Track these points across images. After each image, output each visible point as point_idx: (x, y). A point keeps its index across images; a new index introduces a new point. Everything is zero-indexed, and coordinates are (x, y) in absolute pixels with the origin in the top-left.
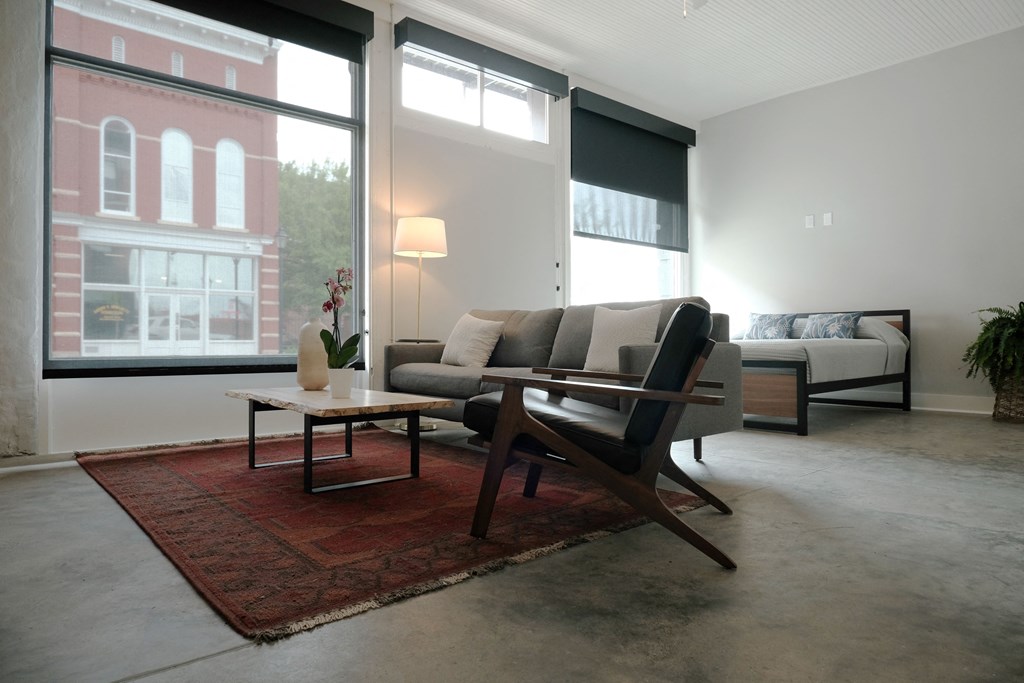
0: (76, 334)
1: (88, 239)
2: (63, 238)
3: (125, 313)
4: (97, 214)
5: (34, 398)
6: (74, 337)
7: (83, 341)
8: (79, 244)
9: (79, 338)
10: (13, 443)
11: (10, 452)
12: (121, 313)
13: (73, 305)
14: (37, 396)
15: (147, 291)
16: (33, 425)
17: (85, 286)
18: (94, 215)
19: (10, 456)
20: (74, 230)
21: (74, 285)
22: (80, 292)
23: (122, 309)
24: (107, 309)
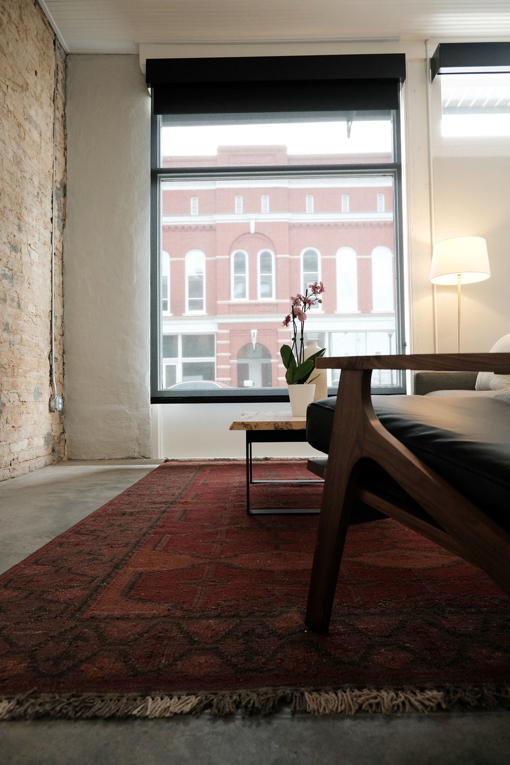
5: (149, 418)
8: (290, 333)
10: (137, 449)
11: (136, 455)
14: (151, 417)
16: (148, 438)
19: (136, 458)
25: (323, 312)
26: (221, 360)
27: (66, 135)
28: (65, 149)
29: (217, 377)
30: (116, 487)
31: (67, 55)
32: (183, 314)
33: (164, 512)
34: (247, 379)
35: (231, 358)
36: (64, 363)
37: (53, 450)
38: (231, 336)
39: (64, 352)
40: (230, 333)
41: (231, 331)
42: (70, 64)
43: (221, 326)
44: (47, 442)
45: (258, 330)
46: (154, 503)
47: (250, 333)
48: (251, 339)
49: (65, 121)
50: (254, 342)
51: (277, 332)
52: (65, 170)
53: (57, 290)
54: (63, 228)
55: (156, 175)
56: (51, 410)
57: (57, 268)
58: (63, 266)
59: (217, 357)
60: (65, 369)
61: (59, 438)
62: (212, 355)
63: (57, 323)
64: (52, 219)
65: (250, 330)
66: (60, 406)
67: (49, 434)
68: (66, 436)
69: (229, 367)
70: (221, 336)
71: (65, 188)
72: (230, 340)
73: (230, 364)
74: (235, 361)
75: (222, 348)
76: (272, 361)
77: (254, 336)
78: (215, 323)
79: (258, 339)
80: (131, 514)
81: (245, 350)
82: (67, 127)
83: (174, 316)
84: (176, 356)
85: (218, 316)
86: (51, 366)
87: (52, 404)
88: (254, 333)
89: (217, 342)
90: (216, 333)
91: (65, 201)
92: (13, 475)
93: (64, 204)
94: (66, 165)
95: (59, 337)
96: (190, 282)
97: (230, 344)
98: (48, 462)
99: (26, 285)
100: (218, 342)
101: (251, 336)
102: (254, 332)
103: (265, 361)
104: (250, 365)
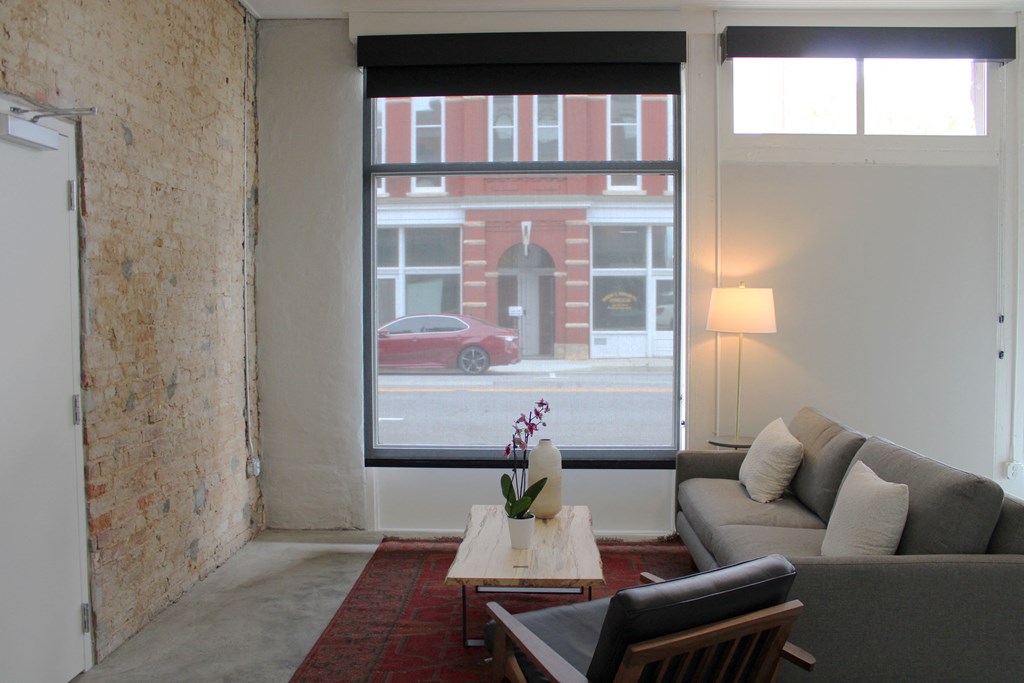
0: (585, 325)
1: (595, 221)
2: (574, 222)
3: (632, 300)
4: (604, 192)
6: (582, 329)
7: (592, 332)
8: (587, 227)
9: (588, 329)
10: (349, 519)
11: (347, 526)
12: (628, 301)
13: (581, 294)
15: (653, 275)
16: (362, 505)
17: (595, 272)
18: (601, 194)
20: (581, 213)
21: (584, 273)
22: (588, 280)
23: (630, 296)
24: (614, 297)
25: (644, 193)
26: (470, 273)
27: (257, 126)
28: (257, 143)
29: (464, 301)
30: (334, 592)
31: (258, 20)
32: (407, 194)
33: (387, 639)
34: (515, 303)
35: (487, 268)
36: (259, 413)
37: (252, 522)
38: (486, 231)
39: (258, 400)
40: (486, 227)
41: (487, 222)
42: (261, 33)
43: (470, 214)
44: (245, 514)
45: (533, 221)
46: (376, 624)
47: (520, 227)
48: (521, 238)
49: (256, 107)
50: (526, 242)
51: (565, 226)
52: (257, 171)
53: (250, 326)
54: (255, 245)
55: (370, 172)
56: (248, 476)
57: (249, 300)
58: (255, 292)
59: (464, 267)
60: (261, 420)
61: (257, 506)
62: (455, 262)
63: (250, 368)
64: (243, 244)
65: (520, 222)
66: (258, 471)
67: (247, 505)
68: (264, 500)
69: (484, 283)
70: (471, 232)
71: (256, 192)
72: (486, 238)
73: (486, 279)
74: (494, 274)
75: (472, 252)
76: (556, 274)
77: (526, 232)
78: (462, 209)
79: (532, 237)
80: (356, 641)
81: (511, 255)
82: (259, 115)
83: (392, 196)
84: (395, 263)
85: (466, 197)
86: (246, 423)
87: (250, 470)
88: (526, 228)
89: (464, 242)
90: (462, 225)
91: (257, 210)
92: (218, 563)
93: (256, 214)
94: (257, 163)
95: (253, 383)
96: (419, 139)
97: (486, 246)
98: (248, 537)
99: (222, 342)
100: (466, 241)
101: (521, 231)
102: (527, 224)
103: (545, 272)
104: (519, 281)
